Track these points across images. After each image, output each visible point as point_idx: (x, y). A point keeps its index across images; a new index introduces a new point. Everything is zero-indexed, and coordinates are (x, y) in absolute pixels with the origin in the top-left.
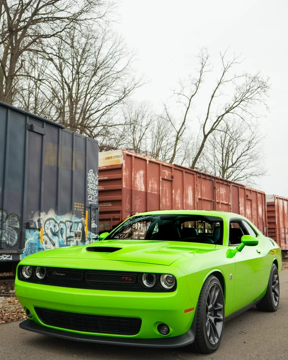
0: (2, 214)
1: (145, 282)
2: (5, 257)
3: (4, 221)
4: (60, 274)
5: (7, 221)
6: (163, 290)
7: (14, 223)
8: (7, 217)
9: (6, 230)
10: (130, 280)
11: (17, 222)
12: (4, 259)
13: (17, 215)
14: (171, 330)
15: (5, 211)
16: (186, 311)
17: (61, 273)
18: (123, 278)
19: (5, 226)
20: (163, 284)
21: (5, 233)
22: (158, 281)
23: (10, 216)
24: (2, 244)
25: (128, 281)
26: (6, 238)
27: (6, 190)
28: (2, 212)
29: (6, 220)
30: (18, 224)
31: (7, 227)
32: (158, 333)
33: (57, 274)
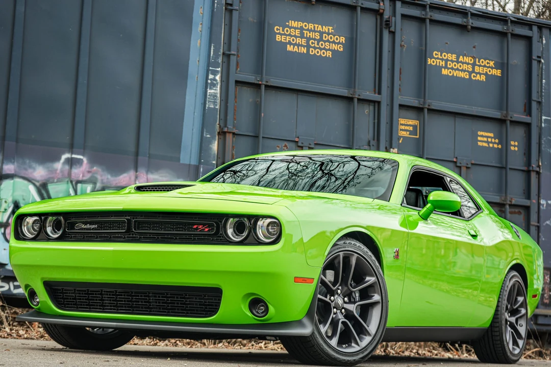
4: (88, 226)
6: (260, 243)
10: (207, 230)
14: (271, 309)
18: (195, 227)
20: (260, 233)
22: (253, 230)
25: (202, 231)
32: (250, 314)
33: (83, 226)
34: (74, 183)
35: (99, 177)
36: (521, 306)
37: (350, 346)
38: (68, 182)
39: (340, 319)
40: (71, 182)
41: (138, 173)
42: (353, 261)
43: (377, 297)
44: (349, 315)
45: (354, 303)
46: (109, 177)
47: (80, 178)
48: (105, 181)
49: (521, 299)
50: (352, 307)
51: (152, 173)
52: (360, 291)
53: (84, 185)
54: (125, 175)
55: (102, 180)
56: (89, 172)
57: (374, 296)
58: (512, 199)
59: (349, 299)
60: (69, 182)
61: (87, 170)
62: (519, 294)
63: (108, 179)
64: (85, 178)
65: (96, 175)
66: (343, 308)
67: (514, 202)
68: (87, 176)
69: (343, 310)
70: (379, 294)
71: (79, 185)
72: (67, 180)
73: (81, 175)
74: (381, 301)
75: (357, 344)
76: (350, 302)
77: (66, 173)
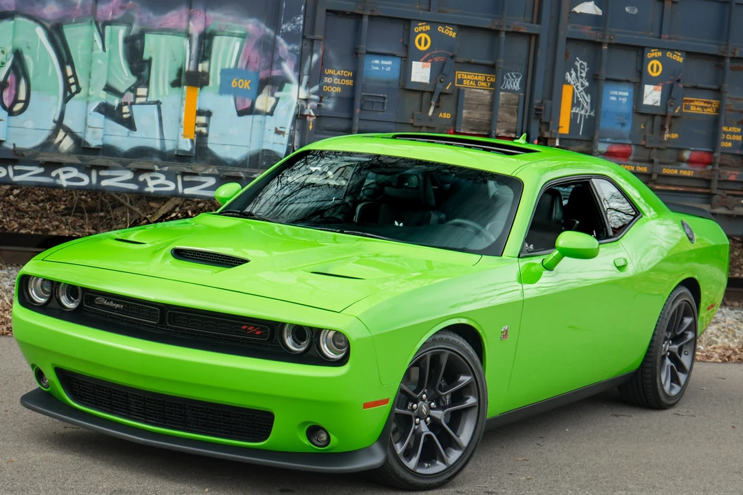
1: (289, 341)
4: (112, 304)
6: (323, 361)
10: (258, 333)
14: (334, 439)
16: (367, 406)
17: (115, 302)
18: (244, 327)
20: (324, 348)
22: (316, 341)
25: (252, 334)
32: (307, 442)
33: (105, 303)
34: (100, 25)
35: (136, 16)
36: (689, 329)
37: (433, 464)
38: (91, 22)
39: (423, 432)
40: (97, 23)
41: (192, 10)
42: (444, 360)
43: (471, 400)
44: (434, 425)
45: (443, 408)
46: (151, 15)
47: (110, 16)
48: (145, 21)
49: (688, 321)
50: (439, 414)
51: (213, 9)
52: (453, 394)
53: (115, 28)
54: (174, 12)
55: (141, 20)
56: (122, 8)
57: (468, 398)
58: (735, 49)
59: (438, 404)
60: (94, 23)
61: (120, 5)
62: (686, 314)
63: (149, 18)
64: (116, 17)
65: (132, 13)
66: (429, 416)
67: (738, 54)
68: (120, 14)
69: (428, 419)
70: (475, 396)
71: (108, 28)
72: (90, 20)
73: (111, 14)
74: (477, 405)
75: (443, 461)
76: (439, 407)
77: (89, 10)
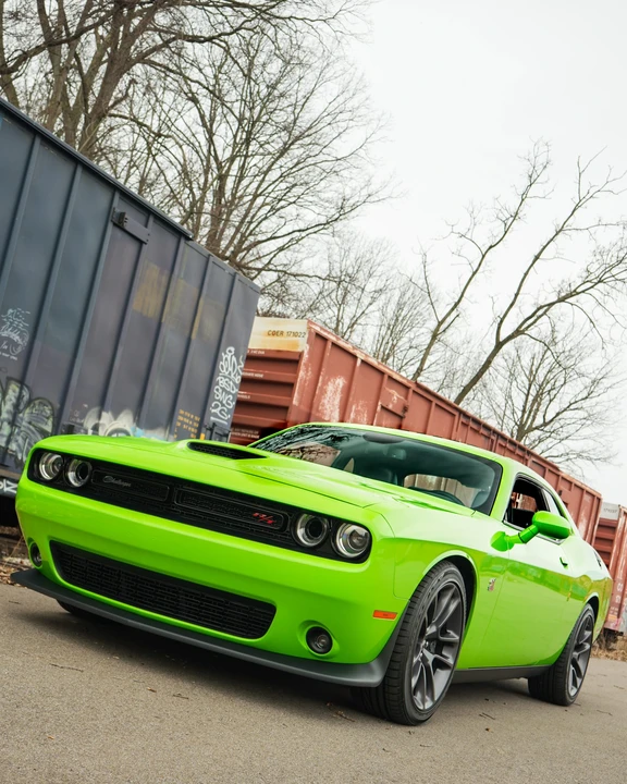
0: (20, 393)
1: (300, 532)
2: (8, 486)
3: (21, 407)
4: (119, 482)
5: (28, 411)
6: (338, 556)
7: (41, 417)
8: (30, 402)
9: (22, 429)
11: (48, 418)
12: (6, 489)
13: (51, 404)
14: (336, 646)
15: (27, 387)
16: (377, 614)
17: (124, 480)
18: (257, 514)
19: (22, 419)
20: (340, 543)
21: (18, 434)
22: (332, 536)
23: (37, 402)
24: (8, 456)
25: (264, 522)
26: (19, 446)
27: (38, 344)
28: (21, 389)
29: (25, 407)
30: (50, 422)
31: (24, 423)
33: (113, 481)
